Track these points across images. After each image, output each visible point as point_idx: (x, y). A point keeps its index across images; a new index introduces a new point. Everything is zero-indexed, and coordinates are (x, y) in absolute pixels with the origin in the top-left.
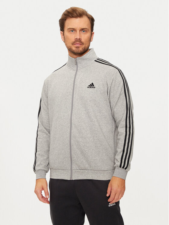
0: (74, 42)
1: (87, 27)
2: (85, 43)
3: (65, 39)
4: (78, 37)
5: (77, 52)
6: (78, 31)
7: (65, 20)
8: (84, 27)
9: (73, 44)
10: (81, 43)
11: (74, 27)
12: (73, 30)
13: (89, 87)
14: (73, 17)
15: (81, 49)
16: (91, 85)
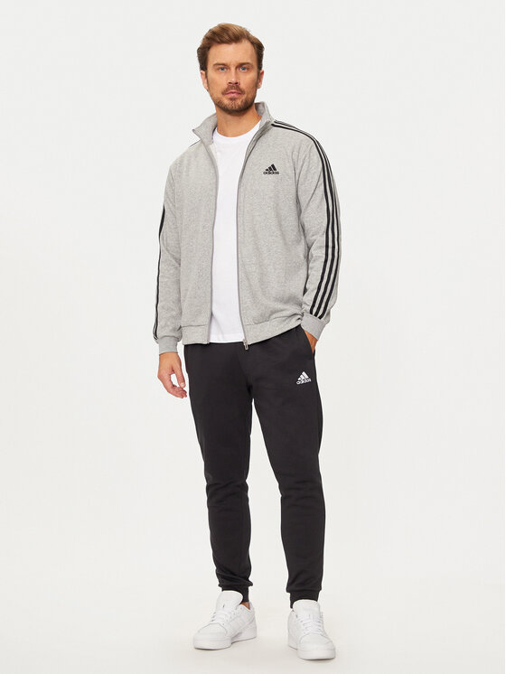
0: (227, 90)
1: (249, 61)
2: (246, 90)
3: (209, 85)
4: (233, 80)
6: (233, 69)
7: (209, 48)
8: (245, 61)
9: (225, 93)
10: (239, 92)
11: (224, 62)
12: (224, 67)
13: (267, 173)
14: (222, 42)
15: (239, 102)
16: (270, 168)
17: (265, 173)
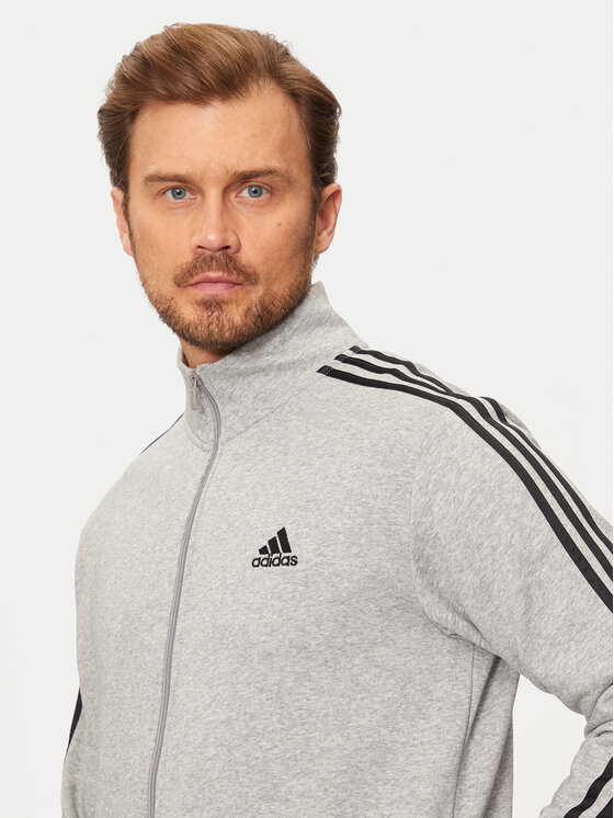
0: (191, 270)
1: (275, 164)
2: (262, 270)
4: (213, 238)
5: (211, 334)
6: (213, 195)
8: (258, 163)
9: (184, 280)
10: (233, 278)
11: (181, 169)
12: (182, 187)
13: (260, 563)
14: (172, 98)
15: (235, 316)
16: (272, 542)
17: (257, 563)
